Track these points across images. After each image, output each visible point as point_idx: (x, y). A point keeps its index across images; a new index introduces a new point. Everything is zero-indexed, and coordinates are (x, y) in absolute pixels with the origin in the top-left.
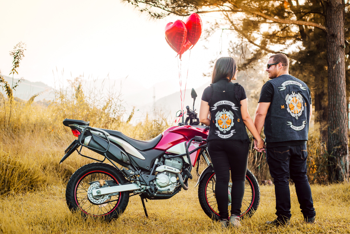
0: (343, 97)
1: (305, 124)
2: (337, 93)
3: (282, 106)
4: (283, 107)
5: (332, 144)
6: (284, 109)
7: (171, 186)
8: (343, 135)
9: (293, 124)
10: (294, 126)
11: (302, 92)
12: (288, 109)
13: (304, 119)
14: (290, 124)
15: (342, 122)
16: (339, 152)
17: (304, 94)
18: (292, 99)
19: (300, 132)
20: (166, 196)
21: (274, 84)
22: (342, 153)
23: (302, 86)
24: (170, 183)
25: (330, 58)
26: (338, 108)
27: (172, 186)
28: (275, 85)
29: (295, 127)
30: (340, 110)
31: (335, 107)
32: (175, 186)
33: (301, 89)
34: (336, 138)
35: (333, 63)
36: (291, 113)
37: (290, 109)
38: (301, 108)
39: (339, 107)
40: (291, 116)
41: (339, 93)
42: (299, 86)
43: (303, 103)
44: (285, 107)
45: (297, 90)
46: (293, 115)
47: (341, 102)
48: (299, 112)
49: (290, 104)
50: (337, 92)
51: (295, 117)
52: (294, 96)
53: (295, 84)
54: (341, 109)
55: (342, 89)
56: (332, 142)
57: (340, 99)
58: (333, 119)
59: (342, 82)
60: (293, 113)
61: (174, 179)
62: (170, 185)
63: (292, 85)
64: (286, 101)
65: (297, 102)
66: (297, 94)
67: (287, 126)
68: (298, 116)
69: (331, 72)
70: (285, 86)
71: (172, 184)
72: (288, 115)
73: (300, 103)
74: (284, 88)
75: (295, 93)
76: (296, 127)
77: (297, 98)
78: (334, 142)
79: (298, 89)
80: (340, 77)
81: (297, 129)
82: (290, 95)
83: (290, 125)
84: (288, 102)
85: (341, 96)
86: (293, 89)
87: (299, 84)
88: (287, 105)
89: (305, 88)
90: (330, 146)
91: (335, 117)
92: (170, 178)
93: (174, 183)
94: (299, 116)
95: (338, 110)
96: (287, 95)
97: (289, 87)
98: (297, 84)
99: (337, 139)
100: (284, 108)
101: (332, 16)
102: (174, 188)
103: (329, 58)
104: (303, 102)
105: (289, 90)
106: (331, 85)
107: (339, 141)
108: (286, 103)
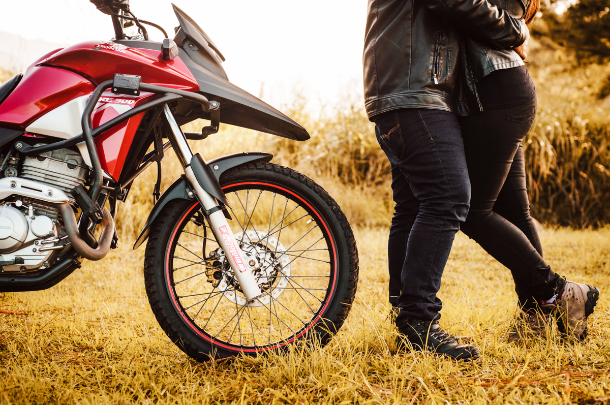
7: (34, 246)
20: (16, 280)
24: (31, 237)
27: (38, 248)
32: (51, 246)
61: (44, 225)
62: (31, 243)
71: (40, 241)
92: (29, 220)
93: (44, 238)
102: (47, 254)
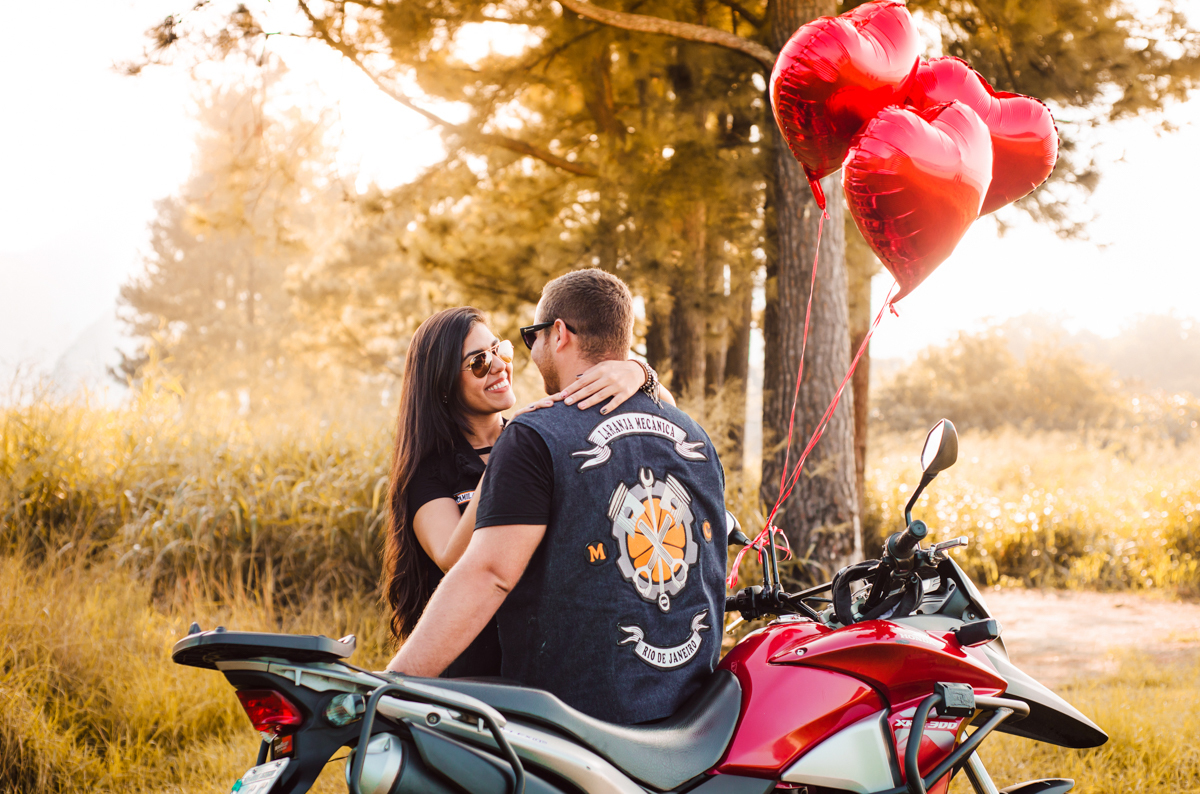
0: (839, 328)
1: (701, 632)
2: (820, 314)
3: (591, 548)
4: (597, 553)
5: (802, 511)
6: (605, 561)
8: (842, 478)
9: (646, 640)
10: (653, 649)
11: (688, 468)
12: (623, 563)
13: (698, 607)
14: (634, 639)
15: (838, 426)
16: (827, 544)
17: (695, 479)
18: (639, 510)
19: (680, 671)
21: (550, 436)
22: (839, 546)
23: (687, 440)
25: (791, 173)
26: (823, 371)
28: (554, 440)
29: (657, 650)
30: (829, 381)
31: (811, 370)
33: (681, 456)
34: (814, 491)
35: (800, 195)
36: (636, 579)
37: (632, 560)
38: (684, 549)
39: (826, 370)
40: (639, 595)
41: (828, 315)
42: (671, 443)
43: (692, 525)
44: (606, 554)
45: (660, 462)
46: (646, 591)
47: (835, 347)
48: (676, 574)
49: (632, 535)
50: (818, 309)
51: (654, 598)
52: (649, 492)
53: (651, 431)
54: (832, 376)
55: (835, 297)
56: (801, 504)
57: (829, 337)
58: (805, 414)
59: (837, 271)
60: (647, 580)
63: (640, 434)
64: (611, 523)
65: (666, 522)
66: (664, 480)
67: (620, 651)
68: (667, 593)
69: (794, 231)
70: (609, 444)
72: (626, 592)
73: (679, 525)
74: (602, 455)
75: (656, 479)
76: (662, 651)
77: (665, 504)
78: (809, 503)
79: (666, 456)
80: (829, 249)
81: (667, 658)
82: (630, 486)
83: (635, 644)
84: (621, 525)
85: (833, 326)
86: (647, 458)
87: (670, 431)
88: (616, 540)
89: (697, 450)
90: (793, 520)
91: (813, 406)
94: (674, 593)
95: (823, 380)
96: (616, 487)
97: (626, 445)
98: (661, 432)
99: (821, 493)
100: (603, 557)
101: (795, 9)
103: (787, 173)
104: (692, 519)
105: (628, 461)
106: (793, 282)
107: (828, 502)
108: (615, 533)
